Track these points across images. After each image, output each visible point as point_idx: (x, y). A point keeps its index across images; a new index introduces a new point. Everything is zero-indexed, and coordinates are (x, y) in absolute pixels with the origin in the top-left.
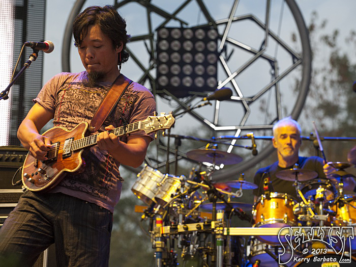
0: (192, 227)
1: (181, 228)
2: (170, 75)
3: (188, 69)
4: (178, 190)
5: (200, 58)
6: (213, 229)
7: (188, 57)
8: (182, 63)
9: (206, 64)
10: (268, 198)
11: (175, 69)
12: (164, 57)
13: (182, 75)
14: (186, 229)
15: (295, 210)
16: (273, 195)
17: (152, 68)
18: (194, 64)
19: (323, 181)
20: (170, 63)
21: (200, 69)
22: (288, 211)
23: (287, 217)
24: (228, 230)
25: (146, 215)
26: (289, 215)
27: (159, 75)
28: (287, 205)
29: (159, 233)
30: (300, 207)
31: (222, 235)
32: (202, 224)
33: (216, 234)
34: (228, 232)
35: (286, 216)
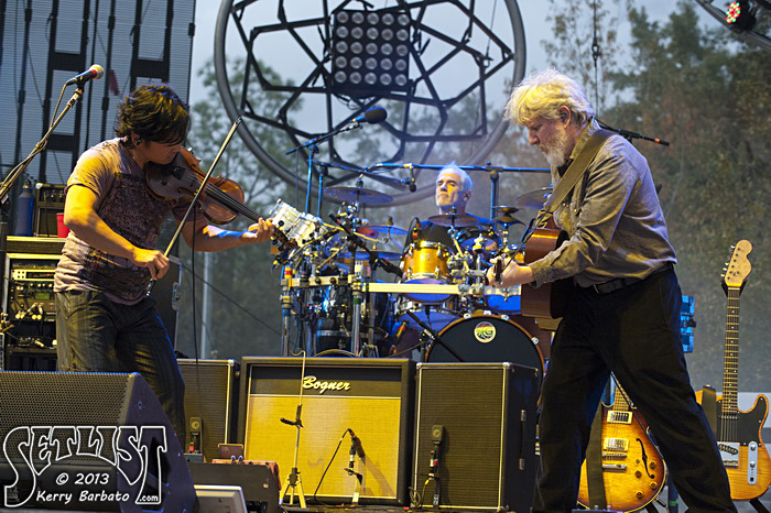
0: (326, 280)
1: (312, 281)
2: (349, 70)
3: (371, 63)
4: (311, 235)
5: (387, 49)
6: (349, 285)
7: (372, 48)
8: (364, 56)
9: (394, 57)
10: (418, 248)
11: (356, 62)
12: (342, 46)
13: (364, 71)
14: (319, 282)
15: (449, 262)
16: (424, 243)
17: (326, 60)
18: (379, 56)
19: (484, 228)
20: (349, 55)
21: (386, 64)
22: (441, 264)
23: (440, 272)
24: (367, 285)
25: (279, 261)
26: (441, 268)
27: (335, 69)
28: (440, 257)
29: (287, 285)
30: (454, 259)
31: (360, 291)
32: (337, 277)
33: (352, 291)
34: (367, 289)
35: (437, 270)
